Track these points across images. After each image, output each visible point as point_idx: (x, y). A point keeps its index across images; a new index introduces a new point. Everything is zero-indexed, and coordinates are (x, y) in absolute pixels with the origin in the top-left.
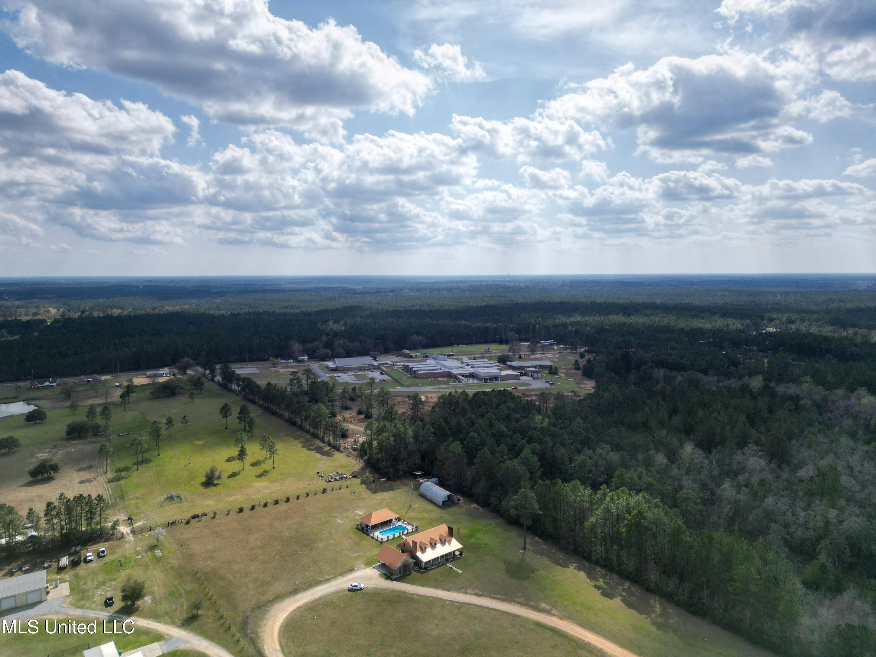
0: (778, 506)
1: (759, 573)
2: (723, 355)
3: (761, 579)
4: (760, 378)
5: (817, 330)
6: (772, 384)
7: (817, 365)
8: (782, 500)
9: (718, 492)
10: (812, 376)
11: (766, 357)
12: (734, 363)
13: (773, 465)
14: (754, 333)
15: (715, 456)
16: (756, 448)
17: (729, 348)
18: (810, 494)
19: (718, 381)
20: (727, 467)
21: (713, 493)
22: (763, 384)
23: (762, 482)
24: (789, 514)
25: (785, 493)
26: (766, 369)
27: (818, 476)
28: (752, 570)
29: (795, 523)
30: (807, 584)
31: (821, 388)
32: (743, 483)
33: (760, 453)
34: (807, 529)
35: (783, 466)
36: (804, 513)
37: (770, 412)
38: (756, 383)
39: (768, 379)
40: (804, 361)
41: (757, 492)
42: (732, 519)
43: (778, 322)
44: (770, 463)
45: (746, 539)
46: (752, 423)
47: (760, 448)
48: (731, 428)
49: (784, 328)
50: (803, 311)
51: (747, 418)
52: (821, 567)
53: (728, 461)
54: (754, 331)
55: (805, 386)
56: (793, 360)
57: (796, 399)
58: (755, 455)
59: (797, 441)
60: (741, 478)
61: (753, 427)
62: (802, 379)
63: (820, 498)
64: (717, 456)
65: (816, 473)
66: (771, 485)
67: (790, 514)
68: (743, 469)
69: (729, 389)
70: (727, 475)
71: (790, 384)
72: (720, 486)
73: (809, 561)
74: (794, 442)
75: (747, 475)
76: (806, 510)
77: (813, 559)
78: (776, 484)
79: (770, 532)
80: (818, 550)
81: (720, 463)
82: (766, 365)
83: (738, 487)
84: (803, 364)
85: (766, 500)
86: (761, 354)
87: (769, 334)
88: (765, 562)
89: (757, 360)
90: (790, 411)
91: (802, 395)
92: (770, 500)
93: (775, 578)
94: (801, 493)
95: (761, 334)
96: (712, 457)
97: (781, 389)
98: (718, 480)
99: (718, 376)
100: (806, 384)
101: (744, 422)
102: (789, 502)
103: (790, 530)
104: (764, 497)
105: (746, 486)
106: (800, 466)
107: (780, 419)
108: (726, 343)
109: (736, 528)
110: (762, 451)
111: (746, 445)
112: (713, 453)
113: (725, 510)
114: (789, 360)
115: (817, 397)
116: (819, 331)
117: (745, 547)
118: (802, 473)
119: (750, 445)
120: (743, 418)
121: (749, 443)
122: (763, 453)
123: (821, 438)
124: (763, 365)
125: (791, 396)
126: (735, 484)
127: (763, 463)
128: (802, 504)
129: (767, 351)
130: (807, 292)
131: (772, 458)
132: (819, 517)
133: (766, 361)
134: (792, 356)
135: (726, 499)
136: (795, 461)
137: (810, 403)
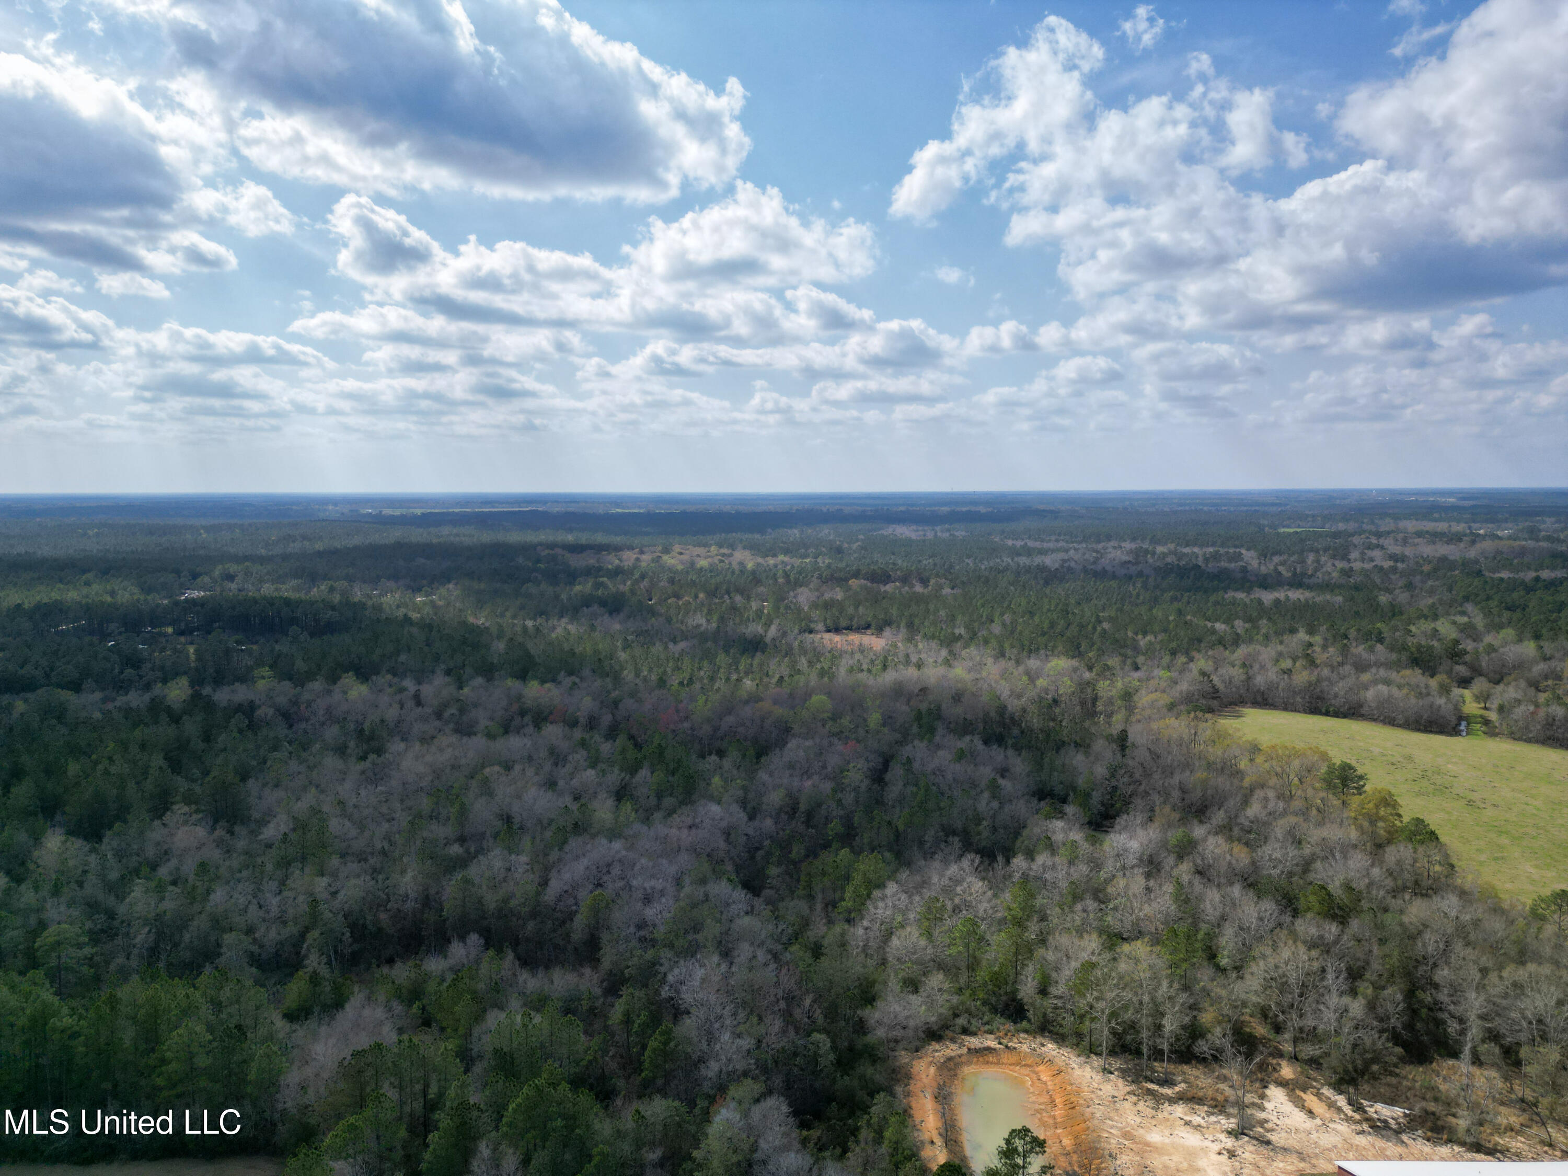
0: (233, 901)
1: (210, 1029)
2: (110, 649)
3: (214, 1040)
4: (184, 681)
5: (273, 587)
6: (207, 690)
7: (277, 647)
8: (240, 887)
9: (122, 909)
10: (271, 667)
11: (192, 643)
12: (133, 661)
13: (220, 832)
14: (166, 602)
15: (109, 843)
16: (186, 809)
17: (120, 633)
18: (285, 863)
19: (105, 700)
20: (135, 858)
21: (111, 915)
22: (190, 692)
23: (203, 867)
24: (253, 908)
25: (245, 873)
26: (193, 665)
27: (294, 830)
28: (198, 1029)
29: (264, 920)
30: (291, 1017)
31: (287, 684)
32: (169, 879)
33: (195, 817)
34: (285, 923)
35: (237, 829)
36: (278, 898)
37: (207, 738)
38: (178, 692)
39: (197, 681)
40: (256, 643)
41: (194, 888)
42: (154, 952)
43: (206, 579)
44: (213, 829)
45: (180, 978)
46: (175, 765)
47: (194, 807)
48: (137, 783)
49: (218, 589)
50: (246, 558)
51: (165, 759)
52: (311, 977)
53: (135, 847)
54: (165, 597)
55: (261, 684)
56: (238, 642)
57: (248, 709)
58: (186, 822)
59: (257, 779)
60: (164, 872)
61: (179, 773)
62: (256, 673)
63: (300, 866)
64: (115, 844)
65: (291, 826)
66: (217, 868)
67: (256, 907)
68: (166, 853)
69: (128, 711)
70: (136, 872)
71: (237, 684)
72: (124, 898)
73: (292, 975)
74: (251, 782)
75: (174, 862)
76: (280, 892)
77: (297, 970)
78: (227, 863)
79: (224, 950)
80: (303, 952)
81: (120, 855)
82: (193, 657)
83: (160, 889)
84: (255, 647)
85: (212, 897)
86: (182, 639)
87: (193, 602)
88: (217, 1006)
89: (175, 651)
90: (240, 731)
91: (257, 702)
92: (218, 896)
93: (239, 1027)
94: (269, 867)
95: (177, 603)
96: (103, 847)
97: (223, 696)
98: (119, 889)
99: (103, 689)
100: (263, 681)
101: (161, 768)
102: (252, 887)
103: (257, 935)
104: (209, 892)
105: (174, 883)
106: (263, 823)
107: (225, 749)
108: (113, 626)
109: (161, 965)
110: (197, 811)
111: (168, 809)
112: (105, 840)
113: (137, 940)
114: (232, 644)
115: (282, 700)
116: (276, 589)
117: (181, 993)
118: (270, 832)
119: (175, 807)
120: (158, 760)
121: (173, 803)
122: (200, 816)
123: (294, 765)
124: (188, 658)
125: (240, 705)
126: (153, 884)
127: (201, 832)
128: (273, 885)
129: (191, 633)
130: (250, 525)
131: (216, 821)
132: (301, 898)
133: (192, 651)
134: (237, 637)
135: (139, 918)
136: (256, 815)
137: (271, 712)
